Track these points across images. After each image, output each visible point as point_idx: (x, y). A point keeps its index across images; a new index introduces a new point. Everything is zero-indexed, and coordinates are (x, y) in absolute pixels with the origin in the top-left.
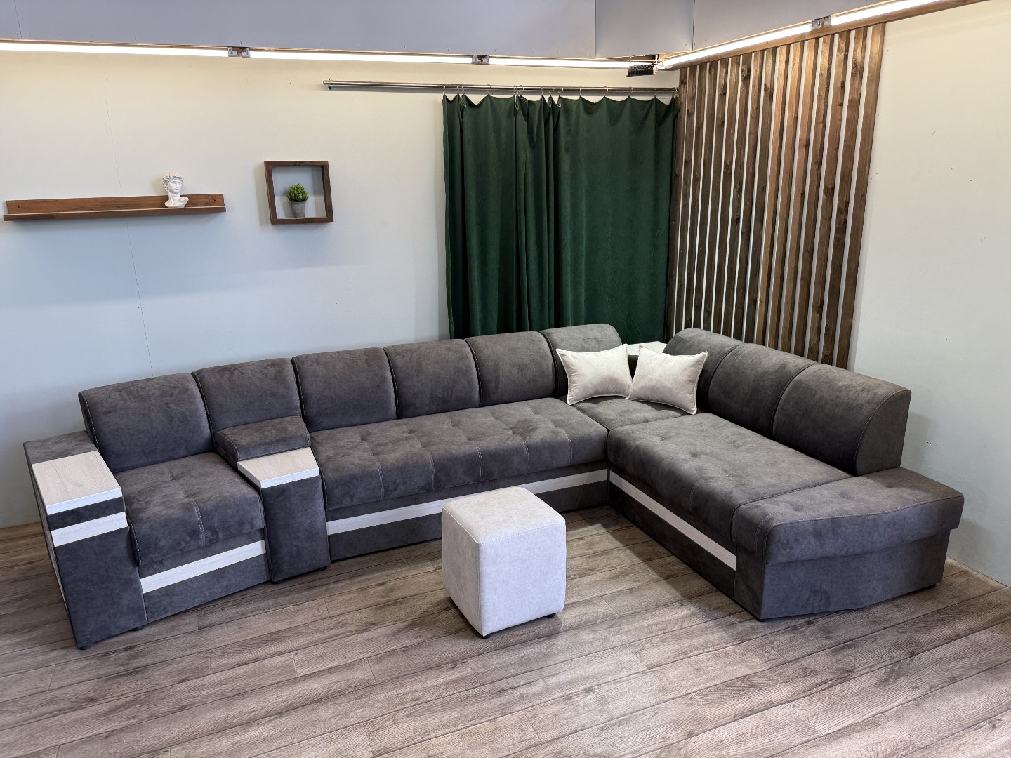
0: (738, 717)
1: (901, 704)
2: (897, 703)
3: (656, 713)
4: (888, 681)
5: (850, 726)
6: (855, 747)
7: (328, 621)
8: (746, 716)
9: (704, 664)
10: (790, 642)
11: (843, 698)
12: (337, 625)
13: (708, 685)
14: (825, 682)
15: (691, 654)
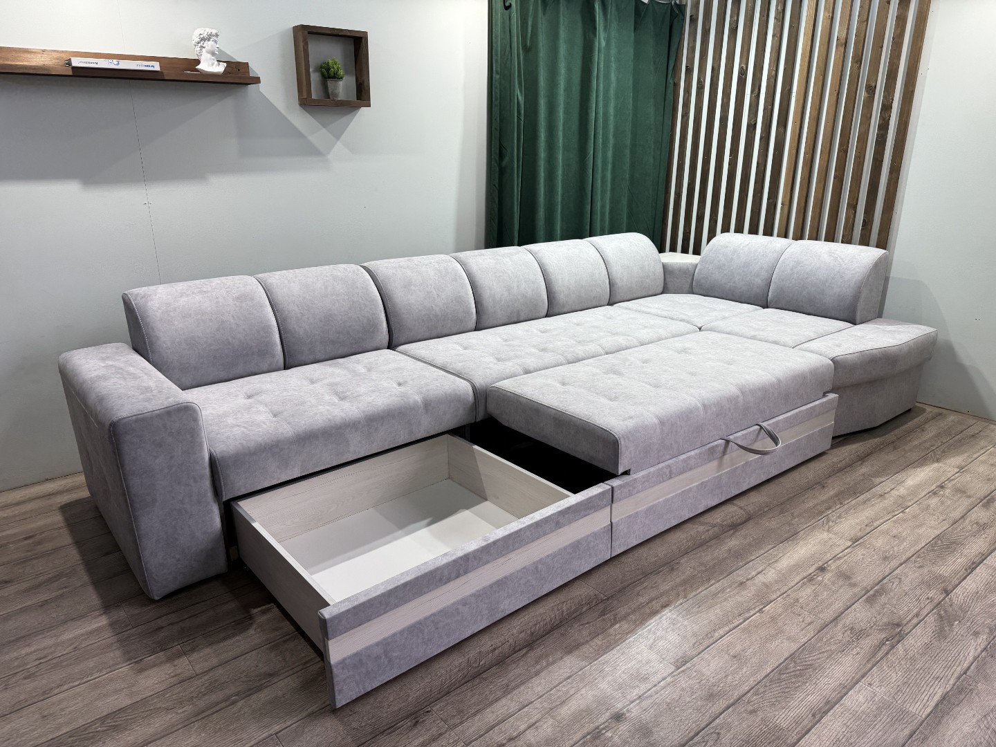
0: (818, 717)
1: (975, 658)
2: (971, 658)
3: (718, 734)
4: (945, 631)
5: (944, 698)
6: (966, 729)
7: (197, 683)
8: (826, 712)
9: (739, 648)
10: (816, 596)
11: (913, 660)
12: (213, 687)
13: (759, 677)
14: (882, 644)
15: (716, 634)
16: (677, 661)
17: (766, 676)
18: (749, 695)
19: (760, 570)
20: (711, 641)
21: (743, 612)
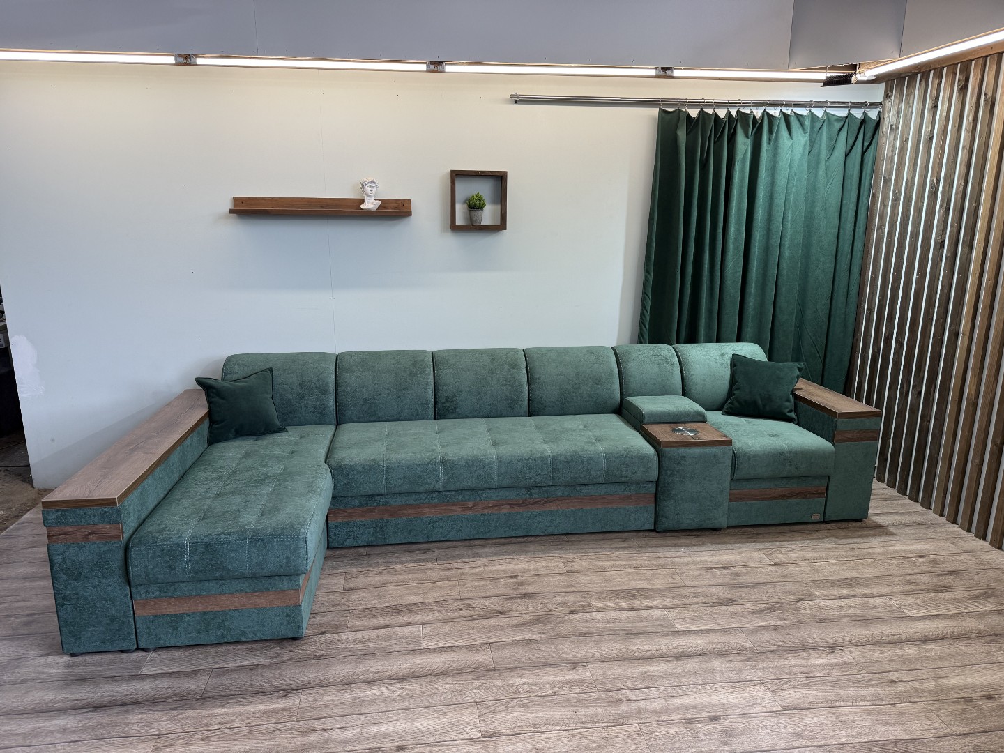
10: (962, 712)
15: (837, 704)
16: (787, 706)
17: (859, 743)
18: (835, 746)
19: (919, 678)
20: (828, 706)
21: (875, 700)
